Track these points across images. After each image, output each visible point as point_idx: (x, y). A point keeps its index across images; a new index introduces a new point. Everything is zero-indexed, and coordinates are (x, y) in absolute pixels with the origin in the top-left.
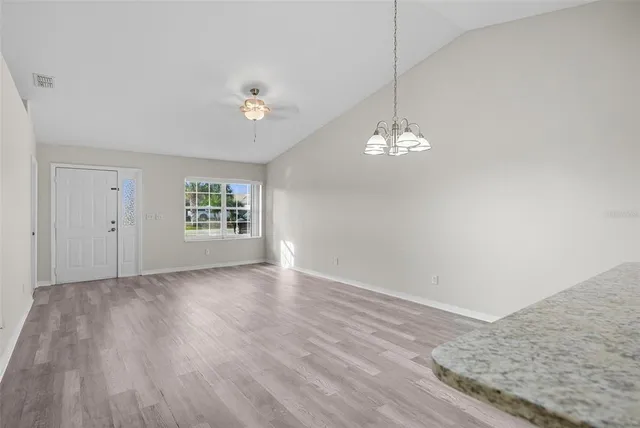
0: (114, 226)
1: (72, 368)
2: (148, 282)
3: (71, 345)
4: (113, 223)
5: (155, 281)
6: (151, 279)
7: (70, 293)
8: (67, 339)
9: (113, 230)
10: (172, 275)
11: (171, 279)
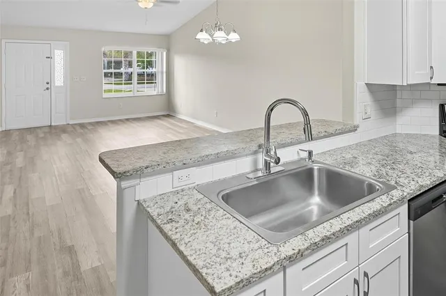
0: (48, 86)
1: (10, 184)
2: (72, 129)
3: (11, 171)
4: (48, 83)
5: (78, 128)
6: (75, 126)
7: (15, 136)
8: (9, 167)
9: (47, 89)
10: (90, 124)
11: (90, 128)
